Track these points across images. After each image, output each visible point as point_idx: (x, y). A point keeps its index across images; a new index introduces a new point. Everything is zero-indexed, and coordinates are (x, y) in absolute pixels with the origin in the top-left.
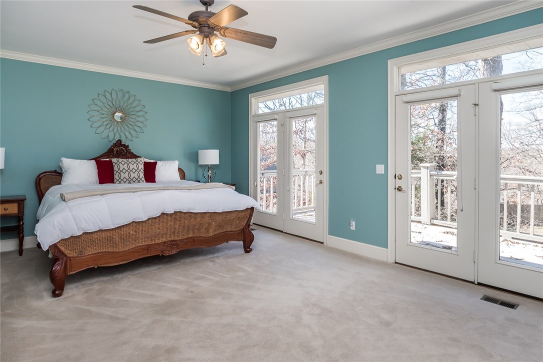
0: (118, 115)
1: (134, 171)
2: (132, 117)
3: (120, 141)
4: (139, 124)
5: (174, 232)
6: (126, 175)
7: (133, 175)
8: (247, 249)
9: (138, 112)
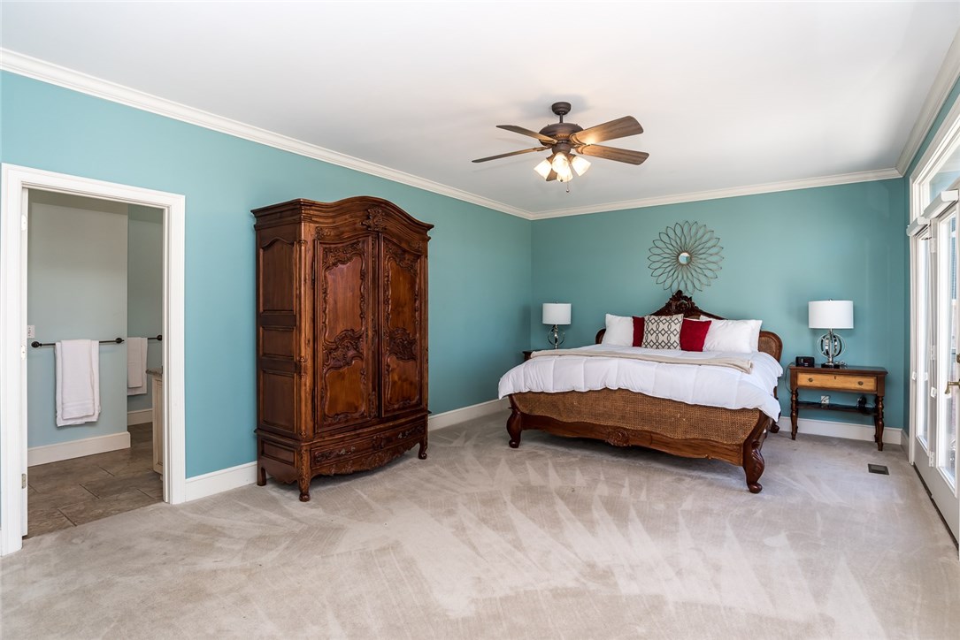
0: (684, 256)
1: (663, 332)
2: (701, 256)
3: (680, 292)
4: (710, 266)
5: (623, 417)
6: (653, 338)
7: (661, 338)
8: (753, 485)
9: (709, 248)
